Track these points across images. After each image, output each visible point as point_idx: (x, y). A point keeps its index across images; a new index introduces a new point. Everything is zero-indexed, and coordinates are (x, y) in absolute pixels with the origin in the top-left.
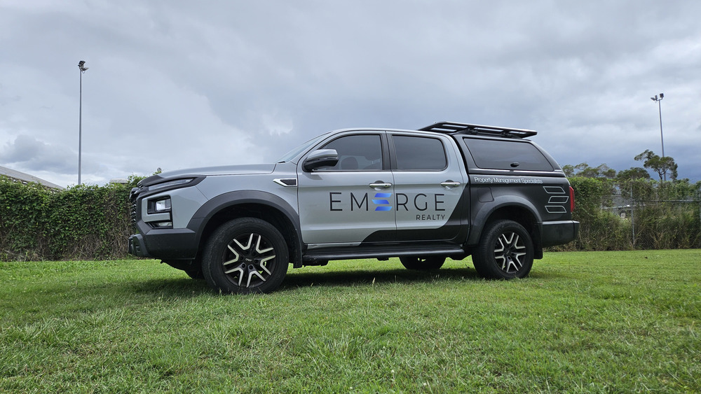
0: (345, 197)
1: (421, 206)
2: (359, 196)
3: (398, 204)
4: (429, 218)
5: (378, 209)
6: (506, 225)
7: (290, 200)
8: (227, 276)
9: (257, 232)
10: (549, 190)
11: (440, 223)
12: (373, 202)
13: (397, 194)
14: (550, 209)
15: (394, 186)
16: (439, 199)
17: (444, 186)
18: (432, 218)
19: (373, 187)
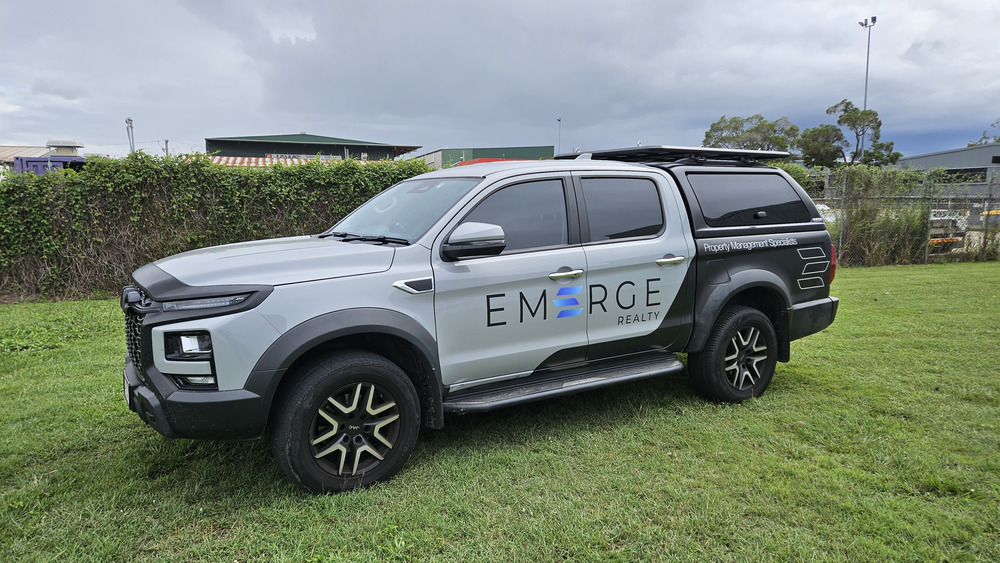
0: (511, 300)
1: (626, 301)
2: (533, 296)
3: (592, 303)
4: (636, 319)
5: (562, 315)
6: (744, 318)
7: (420, 316)
8: (318, 462)
9: (367, 379)
10: (805, 254)
11: (650, 326)
12: (555, 303)
13: (591, 287)
14: (803, 284)
15: (587, 274)
16: (653, 286)
17: (660, 264)
18: (640, 319)
19: (553, 279)
